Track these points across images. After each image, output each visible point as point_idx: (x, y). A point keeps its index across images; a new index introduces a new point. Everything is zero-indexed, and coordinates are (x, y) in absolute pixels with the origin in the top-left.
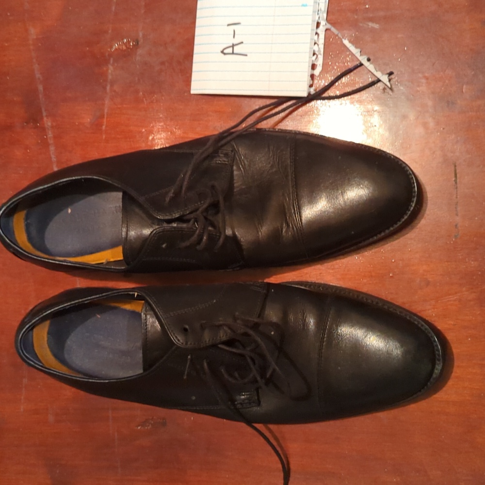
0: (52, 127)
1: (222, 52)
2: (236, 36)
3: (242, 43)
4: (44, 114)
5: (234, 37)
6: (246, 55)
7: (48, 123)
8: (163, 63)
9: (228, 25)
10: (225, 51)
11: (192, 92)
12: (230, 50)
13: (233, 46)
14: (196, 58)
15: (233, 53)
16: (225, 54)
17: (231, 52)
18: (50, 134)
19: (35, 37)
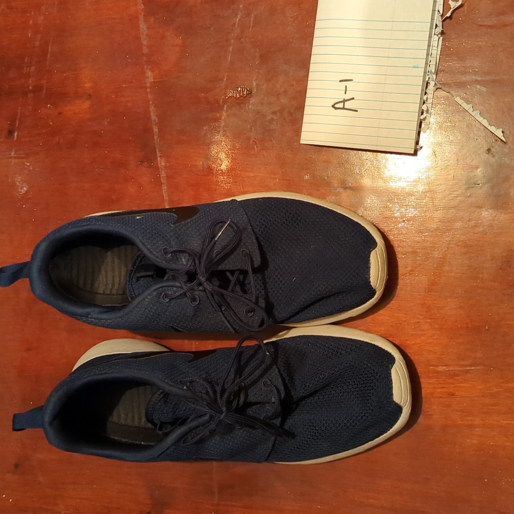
0: (166, 167)
1: (333, 106)
2: (347, 92)
3: (353, 99)
4: (158, 154)
5: (345, 93)
6: (357, 111)
7: (162, 163)
8: (274, 113)
9: (341, 81)
10: (337, 106)
11: (302, 142)
12: (341, 105)
13: (344, 101)
14: (307, 110)
15: (344, 108)
16: (336, 108)
17: (342, 107)
18: (163, 174)
19: (152, 80)
